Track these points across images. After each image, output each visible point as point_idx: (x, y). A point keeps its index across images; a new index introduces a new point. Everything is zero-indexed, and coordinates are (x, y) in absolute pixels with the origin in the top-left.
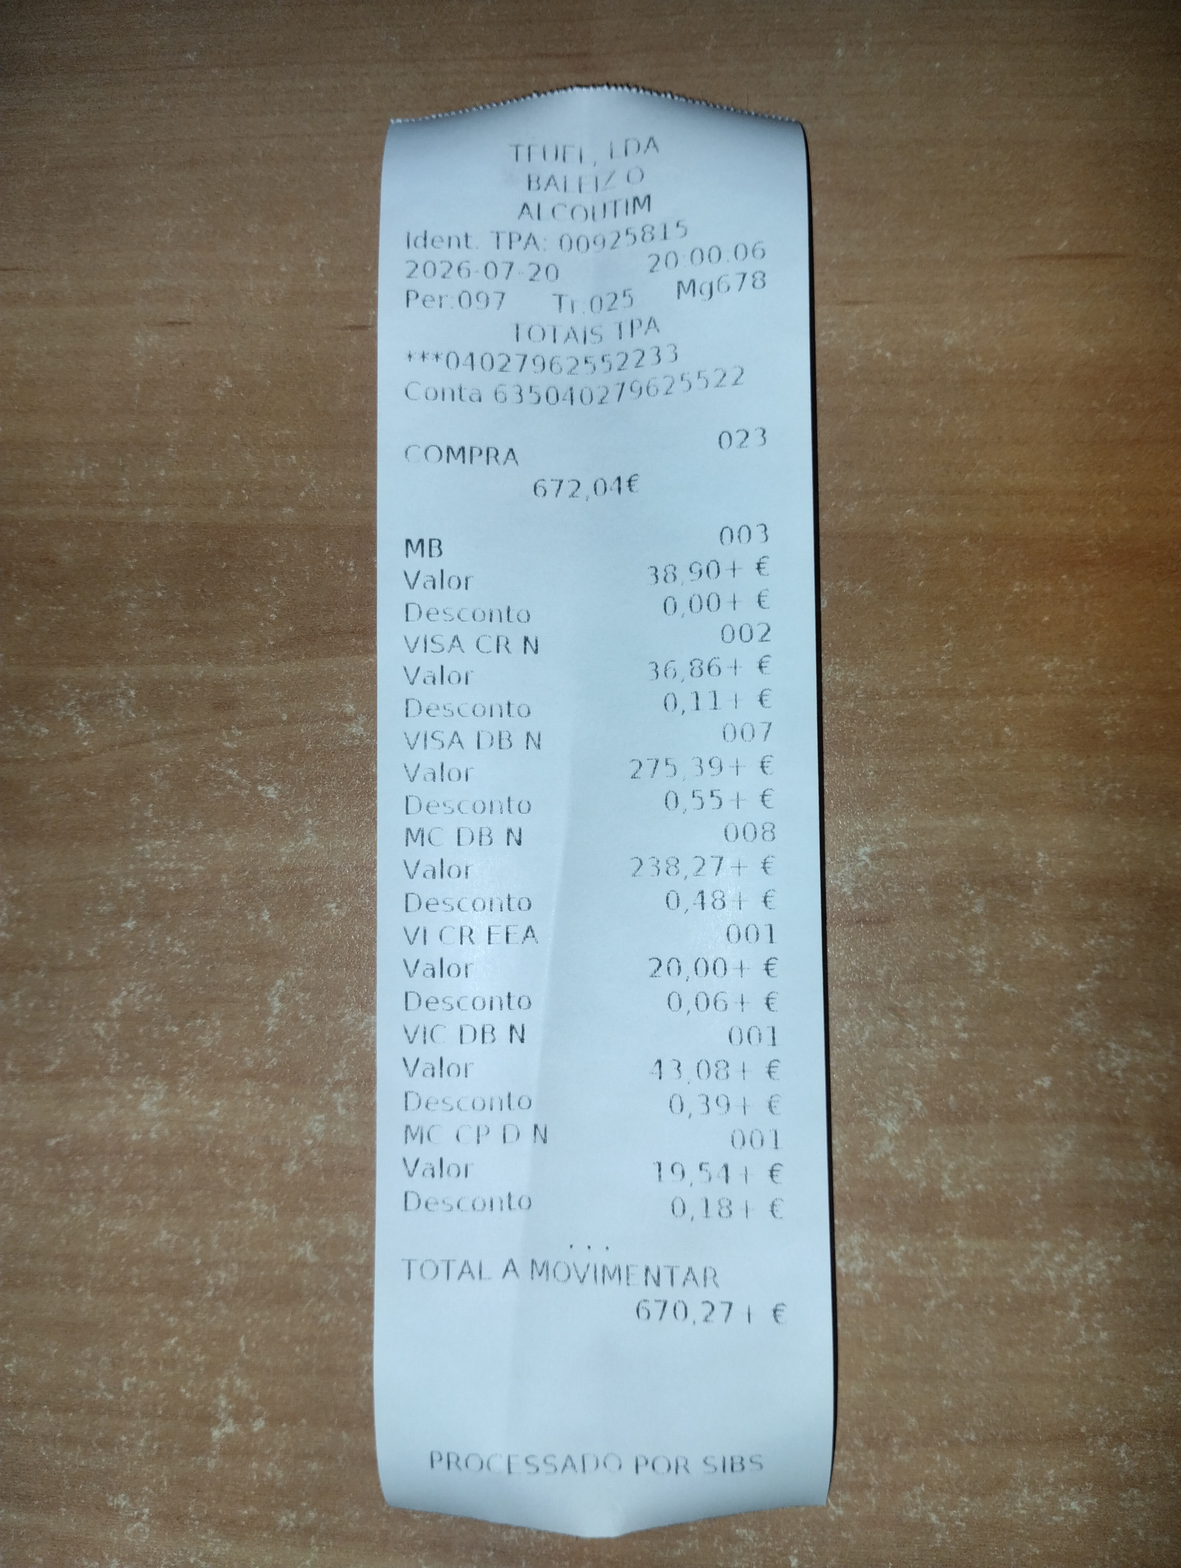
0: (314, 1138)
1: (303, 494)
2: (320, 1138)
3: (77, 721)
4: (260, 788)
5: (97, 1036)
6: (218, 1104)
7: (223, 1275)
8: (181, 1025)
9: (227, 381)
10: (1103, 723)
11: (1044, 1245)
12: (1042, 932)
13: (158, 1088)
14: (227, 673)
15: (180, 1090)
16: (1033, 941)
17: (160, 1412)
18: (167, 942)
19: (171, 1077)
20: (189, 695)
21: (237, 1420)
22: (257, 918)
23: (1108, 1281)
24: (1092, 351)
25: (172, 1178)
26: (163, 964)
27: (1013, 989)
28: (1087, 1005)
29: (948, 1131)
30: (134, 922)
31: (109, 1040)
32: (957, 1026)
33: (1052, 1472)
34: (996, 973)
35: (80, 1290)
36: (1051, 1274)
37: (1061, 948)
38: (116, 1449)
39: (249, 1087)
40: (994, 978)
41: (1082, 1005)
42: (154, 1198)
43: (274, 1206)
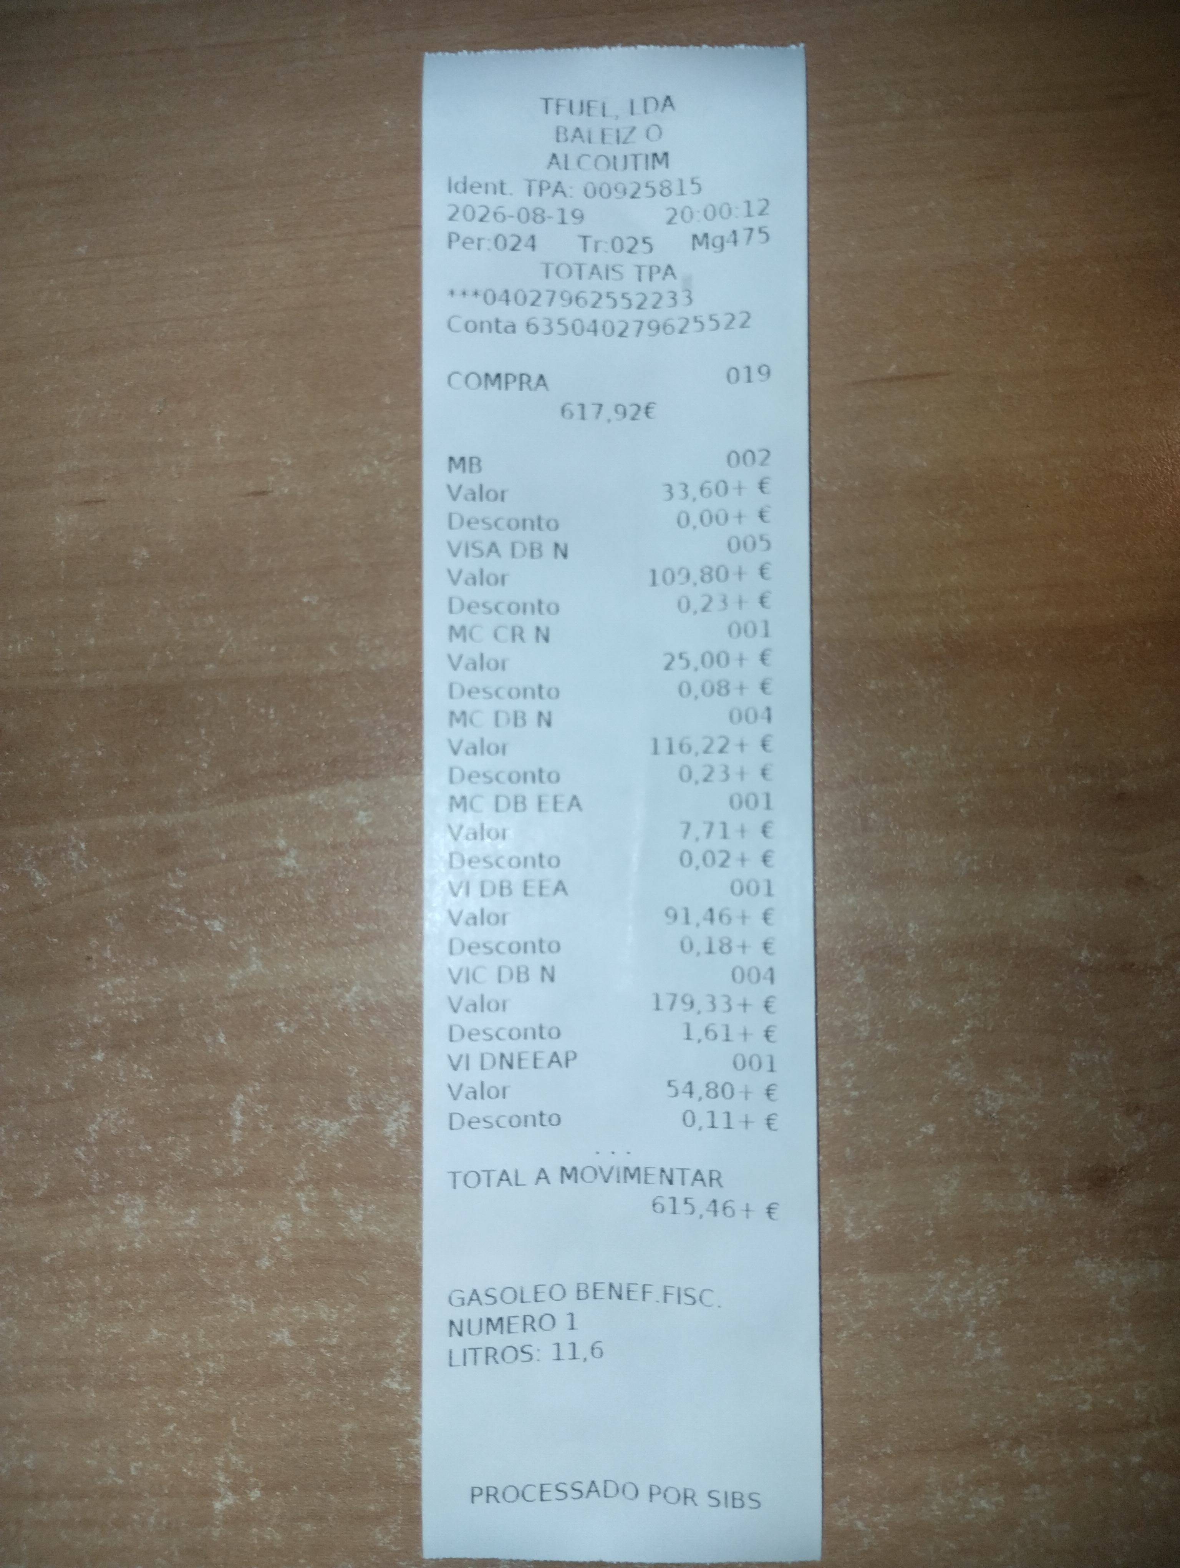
0: (282, 1235)
1: (222, 651)
2: (288, 1234)
3: (35, 875)
4: (206, 923)
5: (79, 1160)
6: (193, 1212)
7: (211, 1365)
8: (153, 1144)
9: (145, 553)
10: (958, 803)
11: (939, 1275)
12: (918, 995)
13: (136, 1202)
14: (166, 821)
15: (157, 1202)
16: (910, 1004)
17: (166, 1491)
18: (135, 1070)
19: (149, 1191)
20: (135, 843)
21: (235, 1492)
22: (214, 1041)
23: (999, 1302)
24: (925, 464)
25: (158, 1282)
26: (132, 1090)
27: (895, 1048)
28: (962, 1057)
29: (847, 1180)
30: (103, 1054)
31: (89, 1162)
32: (848, 1086)
33: (961, 1475)
34: (879, 1035)
35: (84, 1388)
36: (947, 1299)
37: (935, 1008)
38: (129, 1527)
39: (220, 1195)
40: (878, 1039)
41: (957, 1058)
42: (143, 1302)
43: (251, 1300)
